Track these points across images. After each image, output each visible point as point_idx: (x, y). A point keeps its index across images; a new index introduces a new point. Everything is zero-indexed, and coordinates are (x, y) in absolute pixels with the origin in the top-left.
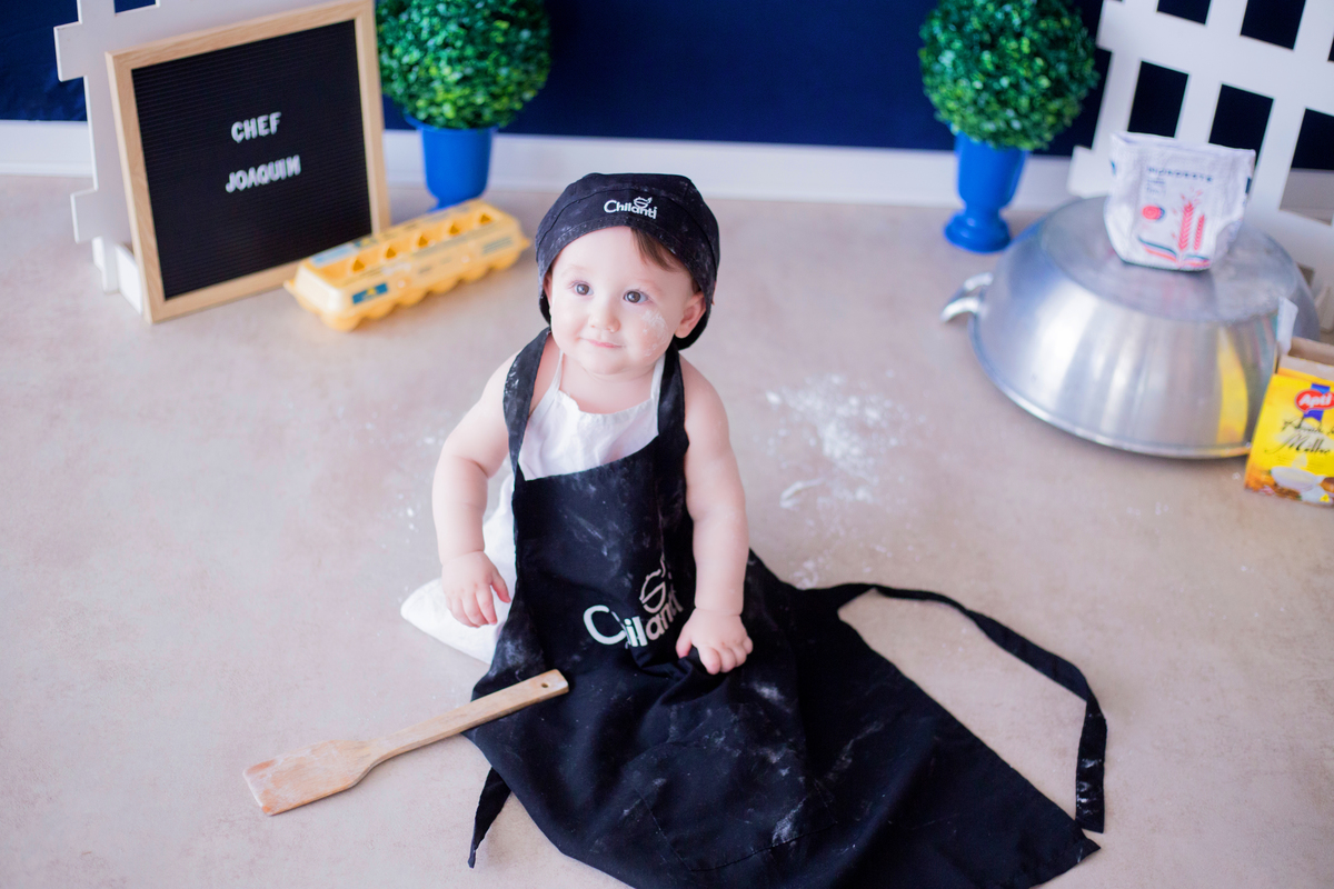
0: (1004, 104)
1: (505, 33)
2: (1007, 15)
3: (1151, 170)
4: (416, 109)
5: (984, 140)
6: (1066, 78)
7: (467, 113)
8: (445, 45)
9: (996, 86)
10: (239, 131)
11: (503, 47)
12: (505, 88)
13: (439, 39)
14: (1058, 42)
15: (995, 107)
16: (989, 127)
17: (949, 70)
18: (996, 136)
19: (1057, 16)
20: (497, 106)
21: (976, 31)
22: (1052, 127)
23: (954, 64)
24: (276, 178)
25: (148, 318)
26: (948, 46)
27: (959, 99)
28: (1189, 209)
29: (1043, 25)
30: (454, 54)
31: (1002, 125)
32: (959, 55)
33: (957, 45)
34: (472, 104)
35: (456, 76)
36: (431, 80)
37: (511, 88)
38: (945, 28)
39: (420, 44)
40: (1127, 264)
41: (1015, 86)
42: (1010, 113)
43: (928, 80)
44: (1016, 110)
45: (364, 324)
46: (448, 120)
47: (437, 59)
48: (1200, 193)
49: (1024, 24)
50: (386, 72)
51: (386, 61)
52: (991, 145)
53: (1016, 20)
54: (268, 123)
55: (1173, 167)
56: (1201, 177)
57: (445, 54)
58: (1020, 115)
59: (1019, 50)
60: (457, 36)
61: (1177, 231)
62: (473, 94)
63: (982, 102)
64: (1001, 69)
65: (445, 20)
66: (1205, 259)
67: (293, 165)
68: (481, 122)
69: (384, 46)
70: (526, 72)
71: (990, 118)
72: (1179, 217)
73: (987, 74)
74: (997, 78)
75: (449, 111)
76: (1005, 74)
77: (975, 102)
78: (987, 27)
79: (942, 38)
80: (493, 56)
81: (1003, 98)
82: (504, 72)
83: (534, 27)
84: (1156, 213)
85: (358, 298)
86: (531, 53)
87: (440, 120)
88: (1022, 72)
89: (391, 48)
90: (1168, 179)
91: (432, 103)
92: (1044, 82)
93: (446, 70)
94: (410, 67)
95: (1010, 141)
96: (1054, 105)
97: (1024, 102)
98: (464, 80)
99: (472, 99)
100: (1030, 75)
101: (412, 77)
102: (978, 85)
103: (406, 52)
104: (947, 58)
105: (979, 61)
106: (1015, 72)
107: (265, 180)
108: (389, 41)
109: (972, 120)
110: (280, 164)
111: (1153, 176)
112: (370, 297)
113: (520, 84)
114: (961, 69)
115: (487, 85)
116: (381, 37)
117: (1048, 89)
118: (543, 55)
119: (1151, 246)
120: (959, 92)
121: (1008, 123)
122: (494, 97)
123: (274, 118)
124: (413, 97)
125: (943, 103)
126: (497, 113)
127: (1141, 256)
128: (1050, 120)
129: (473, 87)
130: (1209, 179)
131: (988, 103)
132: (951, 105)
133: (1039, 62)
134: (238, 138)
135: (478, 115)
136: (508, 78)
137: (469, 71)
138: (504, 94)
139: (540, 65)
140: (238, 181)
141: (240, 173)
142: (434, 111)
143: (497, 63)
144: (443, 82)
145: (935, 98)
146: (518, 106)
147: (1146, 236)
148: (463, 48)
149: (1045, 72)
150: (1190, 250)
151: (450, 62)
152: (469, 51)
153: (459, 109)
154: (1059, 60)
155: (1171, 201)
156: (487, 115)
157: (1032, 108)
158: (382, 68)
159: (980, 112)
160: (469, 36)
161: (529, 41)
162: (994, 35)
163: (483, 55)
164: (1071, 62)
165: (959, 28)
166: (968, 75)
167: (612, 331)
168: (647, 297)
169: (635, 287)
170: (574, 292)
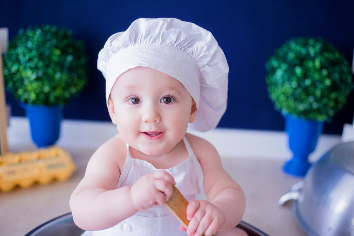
0: (308, 94)
1: (60, 56)
2: (308, 52)
4: (20, 96)
5: (299, 115)
7: (42, 96)
8: (30, 60)
9: (304, 85)
11: (57, 64)
12: (59, 84)
15: (303, 96)
16: (301, 107)
17: (280, 80)
18: (305, 113)
20: (56, 94)
21: (292, 59)
22: (334, 108)
23: (282, 76)
26: (279, 67)
27: (284, 94)
29: (326, 55)
30: (33, 65)
31: (308, 106)
32: (285, 71)
33: (284, 66)
34: (43, 92)
35: (34, 77)
36: (23, 79)
37: (63, 84)
41: (314, 84)
42: (311, 99)
44: (314, 96)
46: (33, 101)
47: (25, 68)
49: (316, 54)
50: (6, 78)
51: (6, 72)
53: (312, 51)
57: (29, 65)
58: (317, 100)
59: (314, 66)
60: (34, 57)
62: (43, 86)
63: (297, 95)
64: (305, 76)
65: (30, 51)
69: (4, 64)
71: (302, 101)
73: (298, 78)
74: (303, 80)
75: (33, 96)
76: (309, 78)
77: (293, 95)
78: (298, 58)
79: (275, 64)
80: (52, 66)
81: (307, 91)
87: (30, 101)
88: (316, 76)
89: (7, 66)
91: (25, 92)
92: (328, 82)
93: (29, 73)
94: (15, 74)
96: (333, 95)
97: (318, 93)
98: (38, 79)
99: (43, 89)
100: (320, 79)
101: (15, 79)
102: (294, 85)
104: (279, 74)
105: (294, 72)
106: (313, 77)
108: (7, 62)
109: (293, 105)
113: (67, 83)
114: (286, 76)
115: (50, 81)
116: (4, 62)
117: (330, 86)
118: (82, 72)
120: (284, 89)
121: (311, 104)
122: (54, 88)
124: (16, 89)
125: (278, 99)
128: (332, 103)
131: (300, 94)
132: (282, 98)
133: (325, 72)
135: (47, 99)
136: (61, 78)
137: (40, 74)
138: (59, 87)
139: (80, 77)
142: (27, 96)
144: (29, 80)
146: (67, 95)
148: (37, 63)
149: (329, 76)
151: (31, 68)
152: (41, 64)
153: (38, 95)
154: (335, 71)
156: (52, 98)
157: (323, 96)
159: (296, 99)
160: (41, 57)
161: (72, 62)
162: (301, 60)
163: (47, 66)
164: (341, 73)
165: (284, 59)
166: (290, 80)
167: (157, 122)
168: (175, 99)
169: (166, 93)
170: (129, 104)
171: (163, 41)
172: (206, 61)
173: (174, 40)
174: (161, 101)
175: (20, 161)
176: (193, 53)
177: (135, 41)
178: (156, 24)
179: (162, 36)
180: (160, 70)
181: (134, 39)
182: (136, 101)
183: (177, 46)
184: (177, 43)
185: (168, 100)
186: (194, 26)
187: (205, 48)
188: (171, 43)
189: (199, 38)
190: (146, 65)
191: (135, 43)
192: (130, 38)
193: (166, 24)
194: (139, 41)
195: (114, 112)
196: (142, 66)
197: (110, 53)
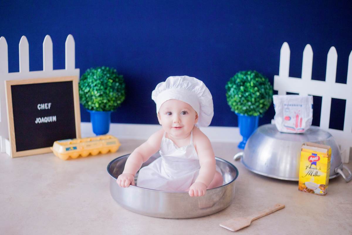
0: (248, 101)
1: (112, 83)
2: (247, 78)
3: (285, 105)
4: (89, 106)
5: (244, 114)
6: (265, 94)
7: (102, 106)
8: (96, 85)
9: (245, 96)
10: (39, 107)
11: (111, 87)
12: (112, 98)
13: (94, 84)
14: (261, 84)
15: (245, 101)
16: (244, 108)
17: (233, 94)
18: (247, 111)
19: (261, 78)
20: (110, 104)
21: (239, 82)
22: (262, 108)
23: (234, 92)
24: (49, 121)
25: (12, 157)
26: (232, 87)
27: (235, 101)
28: (297, 116)
29: (257, 79)
30: (98, 88)
31: (248, 107)
32: (235, 89)
33: (234, 86)
34: (103, 103)
35: (98, 94)
36: (92, 96)
37: (114, 99)
38: (231, 83)
39: (89, 86)
40: (282, 133)
41: (250, 95)
42: (250, 103)
43: (228, 100)
44: (251, 102)
45: (70, 158)
46: (97, 108)
47: (93, 90)
48: (299, 111)
49: (251, 79)
50: (81, 96)
51: (81, 92)
52: (246, 115)
53: (249, 78)
54: (48, 106)
55: (291, 103)
56: (299, 105)
57: (95, 88)
58: (252, 104)
59: (250, 85)
60: (99, 84)
61: (295, 123)
62: (103, 99)
63: (242, 101)
64: (245, 91)
65: (96, 80)
66: (303, 129)
67: (54, 119)
68: (106, 109)
69: (80, 88)
70: (118, 94)
71: (244, 106)
72: (295, 119)
73: (242, 92)
74: (245, 93)
75: (97, 105)
76: (247, 92)
77: (240, 101)
78: (242, 81)
79: (230, 85)
80: (109, 88)
81: (247, 99)
82: (111, 94)
83: (121, 84)
84: (288, 118)
85: (67, 149)
86: (119, 90)
87: (95, 108)
88: (251, 91)
89: (82, 89)
90: (290, 107)
91: (93, 103)
92: (258, 94)
93: (96, 92)
94: (87, 93)
95: (251, 113)
96: (261, 101)
97: (253, 100)
98: (100, 96)
99: (103, 101)
100: (254, 92)
101: (87, 96)
102: (240, 96)
103: (86, 88)
104: (232, 90)
105: (240, 89)
106: (250, 91)
107: (46, 121)
108: (82, 87)
109: (240, 107)
110: (51, 118)
111: (286, 107)
112: (71, 150)
113: (116, 98)
114: (235, 92)
115: (107, 97)
116: (80, 87)
117: (259, 96)
118: (123, 92)
119: (287, 127)
120: (235, 99)
122: (109, 101)
123: (50, 104)
124: (87, 102)
125: (232, 105)
126: (109, 106)
127: (285, 130)
128: (261, 106)
129: (103, 97)
130: (301, 106)
131: (243, 101)
132: (234, 104)
133: (256, 89)
134: (39, 109)
135: (105, 106)
136: (113, 95)
137: (102, 93)
138: (112, 100)
139: (122, 95)
140: (39, 121)
141: (40, 118)
142: (93, 105)
143: (110, 92)
144: (95, 96)
145: (230, 103)
146: (116, 104)
147: (286, 125)
148: (100, 87)
149: (258, 91)
150: (299, 128)
151: (97, 90)
152: (102, 87)
153: (100, 104)
154: (262, 88)
155: (292, 115)
156: (107, 107)
157: (256, 102)
158: (80, 94)
159: (241, 104)
160: (102, 84)
161: (118, 86)
162: (244, 82)
163: (106, 89)
164: (265, 89)
165: (234, 82)
166: (237, 94)
167: (180, 122)
168: (187, 112)
169: (184, 110)
170: (167, 115)
171: (181, 87)
172: (201, 95)
173: (186, 86)
174: (181, 114)
175: (91, 141)
176: (195, 91)
177: (169, 87)
178: (178, 80)
179: (181, 85)
180: (180, 100)
181: (168, 86)
182: (170, 114)
183: (187, 89)
184: (187, 88)
185: (185, 113)
186: (195, 79)
187: (200, 89)
188: (185, 87)
189: (197, 84)
190: (174, 98)
191: (169, 88)
192: (167, 86)
193: (182, 79)
194: (170, 87)
195: (160, 119)
196: (172, 99)
197: (158, 93)
